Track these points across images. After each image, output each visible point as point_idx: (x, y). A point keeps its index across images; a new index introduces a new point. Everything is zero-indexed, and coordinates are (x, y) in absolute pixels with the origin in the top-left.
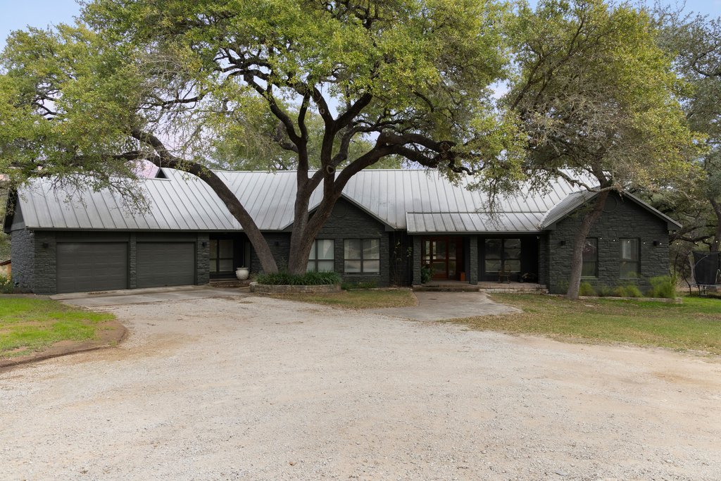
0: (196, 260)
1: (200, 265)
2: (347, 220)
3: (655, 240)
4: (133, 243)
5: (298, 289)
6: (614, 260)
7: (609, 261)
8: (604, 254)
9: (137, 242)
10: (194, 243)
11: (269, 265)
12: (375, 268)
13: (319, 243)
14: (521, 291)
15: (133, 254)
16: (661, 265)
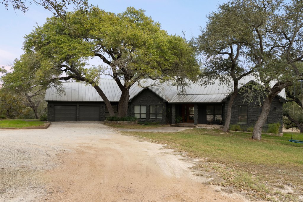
0: (100, 112)
1: (101, 114)
2: (151, 98)
3: (275, 106)
4: (78, 106)
5: (116, 122)
6: (255, 116)
7: (252, 116)
8: (250, 113)
9: (79, 106)
10: (100, 106)
11: (112, 114)
12: (161, 117)
13: (141, 106)
14: (214, 128)
15: (78, 109)
16: (278, 118)
